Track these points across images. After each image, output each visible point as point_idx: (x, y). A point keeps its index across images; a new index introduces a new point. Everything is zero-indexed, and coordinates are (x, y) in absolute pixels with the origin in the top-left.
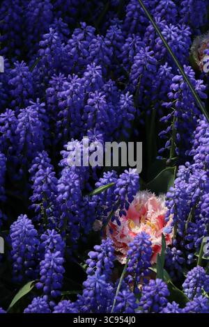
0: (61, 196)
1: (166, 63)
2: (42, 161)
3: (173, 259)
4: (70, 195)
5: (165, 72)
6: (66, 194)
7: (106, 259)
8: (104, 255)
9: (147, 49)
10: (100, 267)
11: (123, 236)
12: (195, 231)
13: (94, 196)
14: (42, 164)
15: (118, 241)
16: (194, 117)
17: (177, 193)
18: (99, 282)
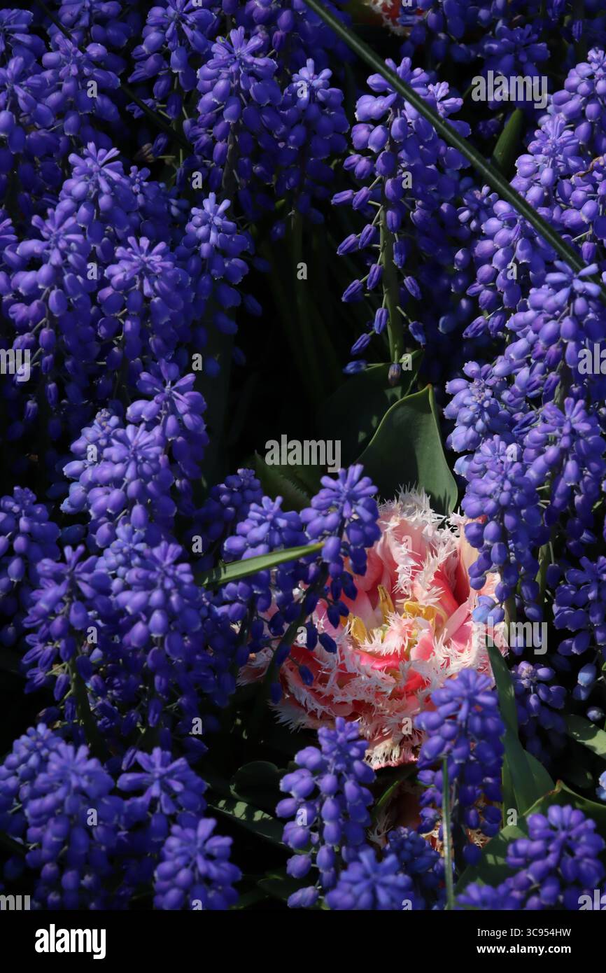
0: (139, 628)
1: (310, 62)
2: (23, 523)
3: (533, 701)
4: (171, 615)
5: (312, 90)
6: (157, 617)
7: (349, 786)
8: (339, 777)
9: (235, 35)
10: (334, 819)
11: (345, 677)
12: (591, 595)
13: (231, 586)
14: (24, 534)
15: (338, 699)
16: (444, 207)
17: (504, 497)
18: (384, 885)
